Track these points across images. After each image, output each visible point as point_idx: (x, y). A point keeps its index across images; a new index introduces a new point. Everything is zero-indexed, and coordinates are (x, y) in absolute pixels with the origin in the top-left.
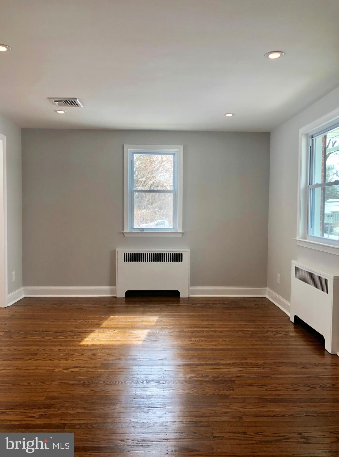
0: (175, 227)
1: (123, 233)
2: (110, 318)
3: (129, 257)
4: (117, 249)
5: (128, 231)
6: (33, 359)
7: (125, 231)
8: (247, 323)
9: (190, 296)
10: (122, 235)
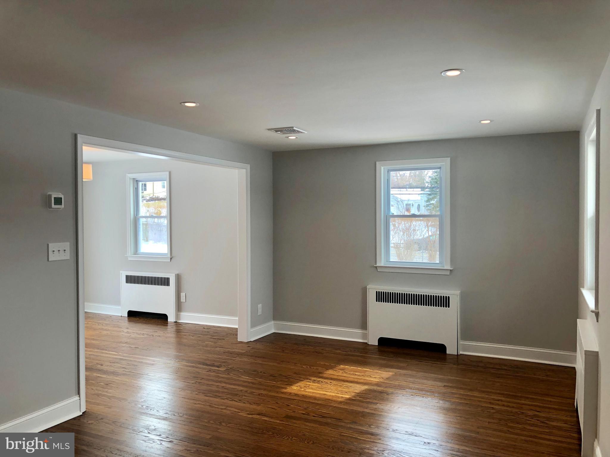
0: (441, 263)
1: (376, 267)
2: (339, 367)
3: (382, 297)
4: (368, 287)
5: (382, 265)
6: (229, 399)
7: (378, 265)
8: (503, 399)
9: (461, 353)
10: (375, 268)
